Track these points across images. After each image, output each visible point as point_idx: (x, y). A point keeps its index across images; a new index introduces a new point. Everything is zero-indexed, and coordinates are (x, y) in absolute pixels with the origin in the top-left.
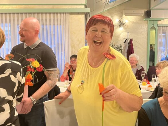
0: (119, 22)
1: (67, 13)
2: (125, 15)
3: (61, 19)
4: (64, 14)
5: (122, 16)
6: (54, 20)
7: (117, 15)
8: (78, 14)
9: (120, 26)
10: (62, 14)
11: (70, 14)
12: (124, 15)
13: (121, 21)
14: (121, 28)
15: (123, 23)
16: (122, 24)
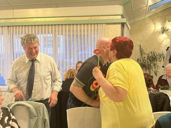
0: (162, 28)
1: (104, 23)
2: (169, 21)
3: (97, 30)
4: (101, 25)
5: (165, 22)
6: (91, 30)
7: (159, 21)
8: (114, 24)
9: (163, 33)
10: (99, 25)
11: (106, 24)
12: (167, 21)
13: (163, 28)
14: (163, 35)
15: (167, 29)
16: (165, 31)
